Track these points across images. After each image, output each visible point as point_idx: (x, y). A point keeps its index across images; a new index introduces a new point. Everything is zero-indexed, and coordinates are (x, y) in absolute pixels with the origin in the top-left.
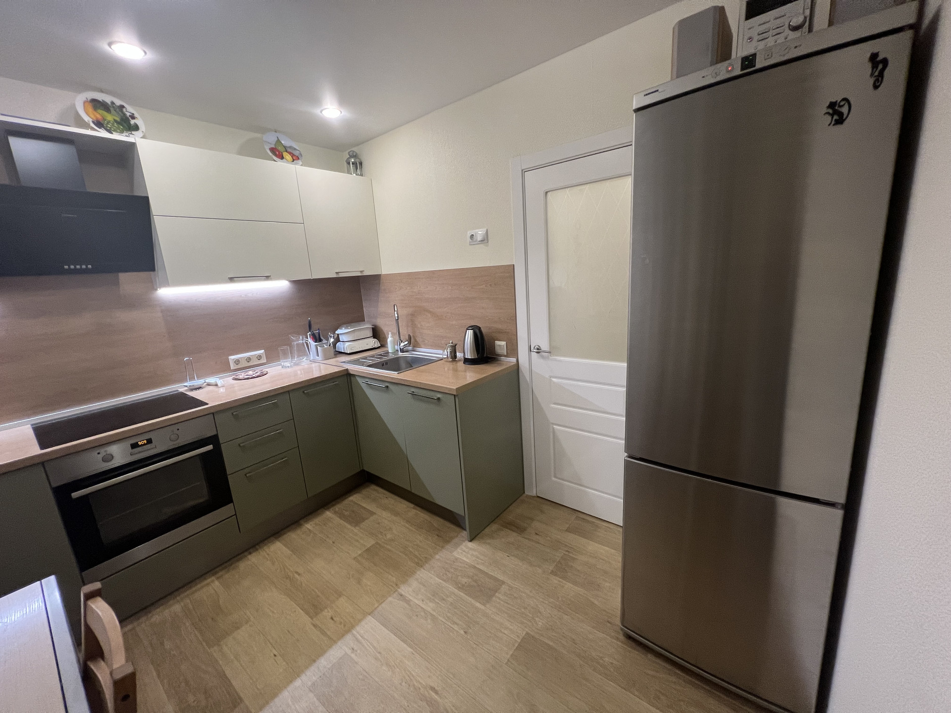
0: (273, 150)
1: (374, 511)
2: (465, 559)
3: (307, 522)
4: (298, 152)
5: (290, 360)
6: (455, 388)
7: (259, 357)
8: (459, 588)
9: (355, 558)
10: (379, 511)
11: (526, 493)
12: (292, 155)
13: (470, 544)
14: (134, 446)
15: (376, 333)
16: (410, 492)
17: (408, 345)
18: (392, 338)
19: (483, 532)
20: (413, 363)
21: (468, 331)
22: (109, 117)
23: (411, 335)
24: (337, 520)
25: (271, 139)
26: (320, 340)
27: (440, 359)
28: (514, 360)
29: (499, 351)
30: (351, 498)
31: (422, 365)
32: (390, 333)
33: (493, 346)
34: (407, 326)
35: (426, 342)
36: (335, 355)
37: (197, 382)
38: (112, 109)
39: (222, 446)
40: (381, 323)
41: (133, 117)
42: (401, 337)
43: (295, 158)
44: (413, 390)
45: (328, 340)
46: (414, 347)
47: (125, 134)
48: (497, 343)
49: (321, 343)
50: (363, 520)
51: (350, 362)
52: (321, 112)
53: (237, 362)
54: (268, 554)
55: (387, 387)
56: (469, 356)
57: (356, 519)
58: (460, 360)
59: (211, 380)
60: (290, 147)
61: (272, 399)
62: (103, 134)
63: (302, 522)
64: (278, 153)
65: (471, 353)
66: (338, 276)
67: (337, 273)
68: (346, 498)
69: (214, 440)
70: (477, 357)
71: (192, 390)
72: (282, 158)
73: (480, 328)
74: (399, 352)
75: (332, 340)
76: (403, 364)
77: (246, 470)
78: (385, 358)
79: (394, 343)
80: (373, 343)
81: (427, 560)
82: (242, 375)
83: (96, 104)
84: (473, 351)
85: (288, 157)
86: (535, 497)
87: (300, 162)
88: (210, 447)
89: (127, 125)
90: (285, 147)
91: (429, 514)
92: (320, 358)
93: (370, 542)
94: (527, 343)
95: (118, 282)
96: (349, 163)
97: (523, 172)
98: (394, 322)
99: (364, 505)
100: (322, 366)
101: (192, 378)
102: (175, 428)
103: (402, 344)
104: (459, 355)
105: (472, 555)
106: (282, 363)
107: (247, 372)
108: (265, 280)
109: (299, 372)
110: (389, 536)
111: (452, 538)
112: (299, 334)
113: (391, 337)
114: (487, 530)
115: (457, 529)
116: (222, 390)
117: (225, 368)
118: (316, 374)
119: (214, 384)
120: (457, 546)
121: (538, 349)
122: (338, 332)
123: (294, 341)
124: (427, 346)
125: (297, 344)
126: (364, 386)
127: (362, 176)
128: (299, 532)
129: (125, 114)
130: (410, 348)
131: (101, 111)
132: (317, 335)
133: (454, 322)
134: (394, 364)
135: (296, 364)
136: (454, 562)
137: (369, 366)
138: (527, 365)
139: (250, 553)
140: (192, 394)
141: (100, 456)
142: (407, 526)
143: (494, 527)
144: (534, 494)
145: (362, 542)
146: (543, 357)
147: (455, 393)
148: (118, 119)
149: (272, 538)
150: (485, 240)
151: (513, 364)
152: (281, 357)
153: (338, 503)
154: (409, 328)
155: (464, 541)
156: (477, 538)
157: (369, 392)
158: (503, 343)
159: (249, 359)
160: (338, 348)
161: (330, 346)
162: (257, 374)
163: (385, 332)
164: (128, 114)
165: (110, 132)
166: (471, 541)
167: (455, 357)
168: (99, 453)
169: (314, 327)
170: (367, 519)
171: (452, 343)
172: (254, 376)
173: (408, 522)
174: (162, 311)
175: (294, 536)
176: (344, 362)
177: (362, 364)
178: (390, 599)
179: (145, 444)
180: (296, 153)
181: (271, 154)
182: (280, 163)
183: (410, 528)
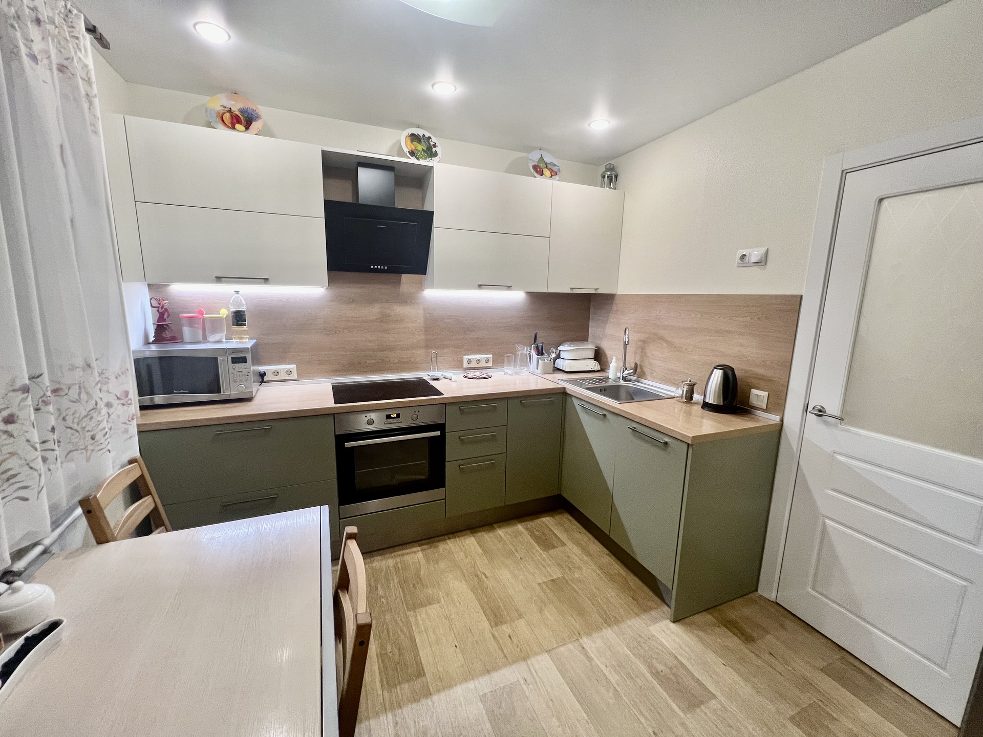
0: (535, 167)
1: (566, 543)
2: (663, 641)
3: (500, 527)
4: (557, 167)
5: (512, 368)
6: (691, 436)
7: (487, 361)
8: (652, 673)
9: (539, 584)
10: (570, 544)
11: (760, 592)
12: (551, 171)
13: (672, 625)
14: (388, 417)
15: (599, 356)
16: (608, 537)
17: (632, 374)
18: (616, 364)
19: (692, 617)
20: (634, 395)
21: (715, 370)
22: (420, 147)
23: (638, 363)
24: (527, 537)
25: (535, 157)
26: (542, 354)
27: (671, 397)
28: (775, 418)
29: (754, 401)
30: (544, 519)
31: (648, 399)
32: (614, 358)
33: (747, 395)
34: (635, 353)
35: (655, 374)
36: (554, 370)
37: (437, 374)
38: (422, 140)
39: (447, 435)
40: (606, 346)
41: (435, 146)
42: (626, 364)
43: (554, 174)
44: (635, 425)
45: (549, 354)
46: (639, 377)
47: (428, 160)
48: (754, 391)
49: (542, 356)
50: (554, 547)
51: (567, 381)
52: (589, 125)
53: (469, 361)
54: (463, 546)
55: (605, 415)
56: (711, 400)
57: (546, 542)
58: (696, 403)
59: (448, 374)
60: (551, 163)
61: (494, 402)
62: (413, 160)
63: (495, 526)
64: (538, 170)
65: (714, 396)
66: (572, 292)
67: (572, 289)
68: (538, 518)
69: (441, 427)
70: (722, 403)
71: (433, 379)
72: (542, 174)
73: (733, 369)
74: (621, 380)
75: (553, 355)
76: (623, 394)
77: (461, 462)
78: (604, 384)
79: (617, 370)
80: (593, 365)
81: (617, 622)
82: (471, 374)
83: (414, 138)
84: (719, 395)
85: (547, 173)
86: (772, 602)
87: (557, 177)
88: (438, 433)
89: (430, 152)
90: (546, 164)
91: (625, 569)
92: (539, 371)
93: (556, 573)
94: (803, 400)
95: (400, 282)
96: (604, 177)
97: (844, 173)
98: (622, 347)
99: (555, 531)
100: (540, 380)
101: (434, 370)
102: (417, 409)
103: (626, 372)
104: (697, 397)
105: (674, 640)
106: (505, 370)
107: (475, 372)
108: (506, 290)
109: (518, 381)
110: (577, 575)
111: (651, 609)
112: (524, 344)
113: (616, 362)
114: (697, 618)
115: (658, 601)
116: (454, 384)
117: (459, 365)
118: (533, 387)
119: (449, 377)
120: (655, 620)
121: (820, 411)
122: (560, 348)
123: (519, 351)
124: (654, 378)
125: (521, 355)
126: (578, 408)
127: (615, 189)
128: (491, 534)
129: (430, 144)
130: (634, 378)
131: (415, 143)
132: (540, 348)
133: (696, 358)
134: (613, 391)
135: (517, 373)
136: (649, 638)
137: (588, 389)
138: (797, 429)
139: (449, 538)
140: (432, 383)
141: (367, 419)
142: (598, 571)
143: (706, 618)
144: (772, 597)
145: (549, 570)
146: (826, 423)
147: (689, 442)
148: (425, 149)
149: (468, 532)
150: (762, 262)
151: (776, 422)
152: (505, 364)
153: (531, 520)
154: (638, 356)
155: (667, 619)
156: (681, 622)
157: (583, 416)
158: (764, 394)
159: (479, 361)
160: (558, 364)
161: (550, 360)
162: (483, 376)
163: (609, 356)
164: (432, 143)
165: (418, 159)
166: (674, 622)
167: (691, 398)
168: (366, 417)
169: (539, 340)
170: (557, 547)
171: (690, 381)
172: (480, 377)
173: (600, 568)
174: (424, 309)
175: (487, 537)
176: (562, 380)
177: (581, 386)
178: (570, 646)
179: (394, 418)
180: (555, 169)
181: (533, 171)
182: (539, 179)
183: (601, 575)
